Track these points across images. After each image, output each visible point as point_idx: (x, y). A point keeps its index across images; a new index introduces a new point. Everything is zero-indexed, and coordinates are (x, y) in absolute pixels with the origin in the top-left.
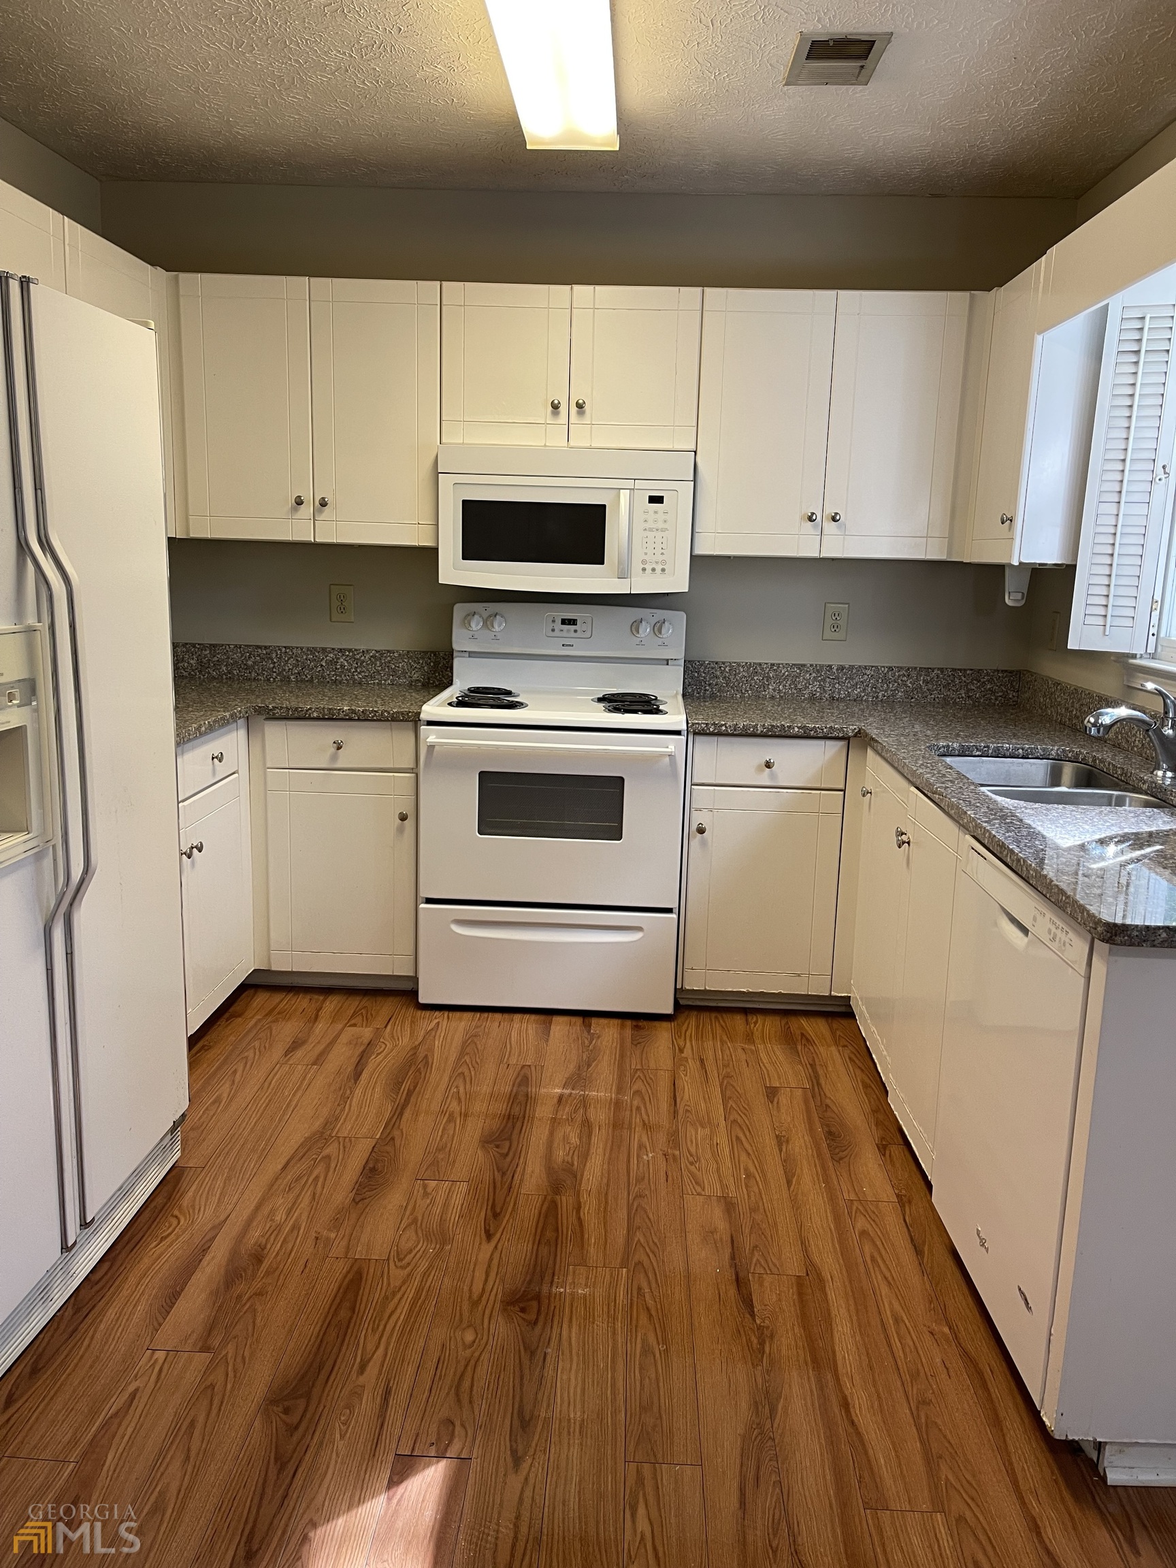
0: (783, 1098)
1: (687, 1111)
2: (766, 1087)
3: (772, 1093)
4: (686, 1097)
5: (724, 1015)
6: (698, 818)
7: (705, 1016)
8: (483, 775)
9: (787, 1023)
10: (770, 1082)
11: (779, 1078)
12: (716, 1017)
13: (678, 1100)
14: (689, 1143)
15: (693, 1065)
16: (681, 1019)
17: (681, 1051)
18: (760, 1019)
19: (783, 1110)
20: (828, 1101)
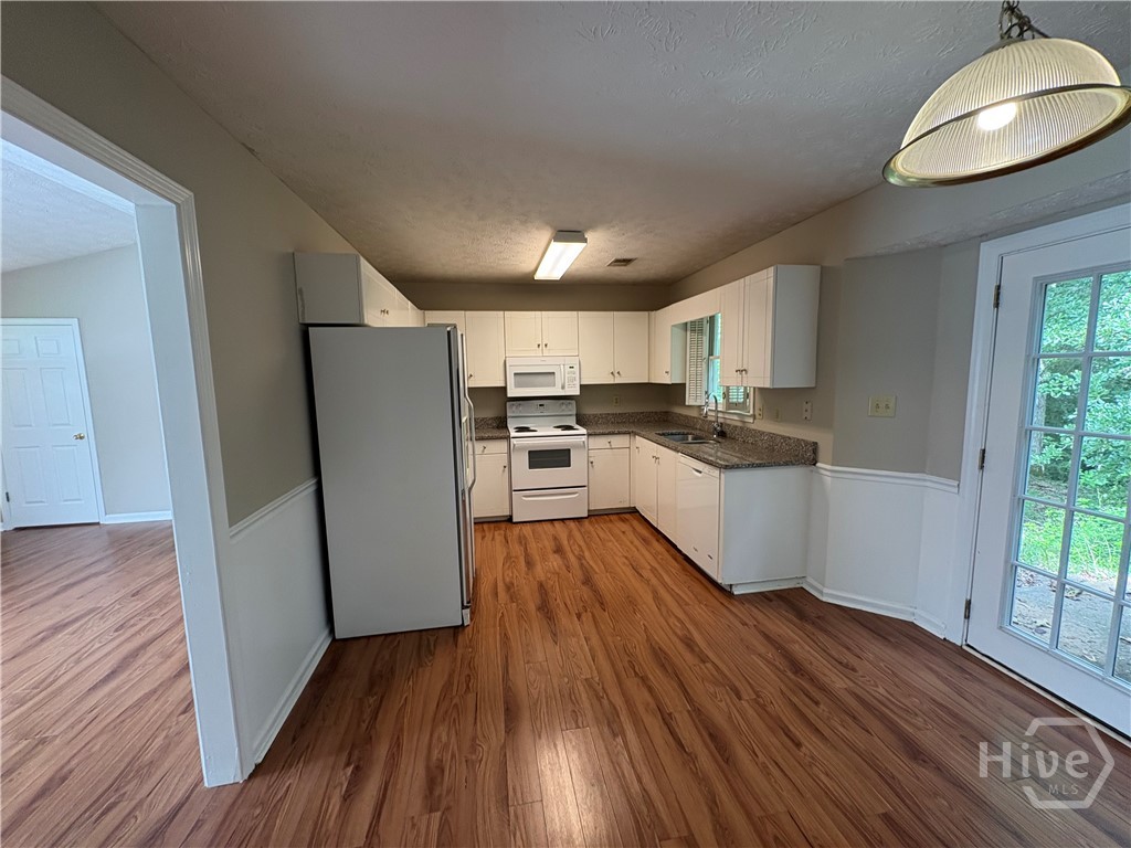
0: (627, 533)
1: (603, 539)
2: (622, 532)
4: (602, 536)
6: (591, 459)
7: (598, 517)
8: (530, 452)
11: (624, 530)
14: (608, 546)
15: (599, 528)
16: (591, 518)
17: (594, 525)
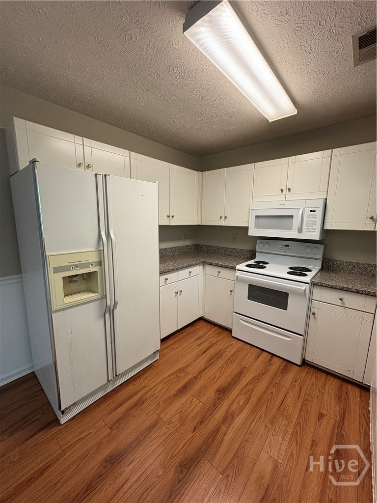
0: (324, 421)
1: (284, 409)
2: (320, 412)
3: (321, 416)
4: (287, 402)
5: (319, 372)
6: (313, 310)
7: (312, 370)
8: (250, 285)
9: (342, 385)
10: (323, 410)
11: (327, 411)
12: (315, 372)
13: (284, 403)
14: (277, 425)
15: (297, 389)
16: (302, 368)
17: (296, 382)
18: (332, 379)
19: (322, 427)
20: (344, 433)
